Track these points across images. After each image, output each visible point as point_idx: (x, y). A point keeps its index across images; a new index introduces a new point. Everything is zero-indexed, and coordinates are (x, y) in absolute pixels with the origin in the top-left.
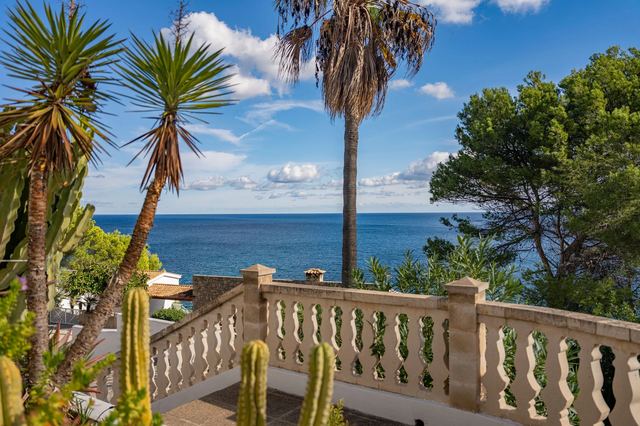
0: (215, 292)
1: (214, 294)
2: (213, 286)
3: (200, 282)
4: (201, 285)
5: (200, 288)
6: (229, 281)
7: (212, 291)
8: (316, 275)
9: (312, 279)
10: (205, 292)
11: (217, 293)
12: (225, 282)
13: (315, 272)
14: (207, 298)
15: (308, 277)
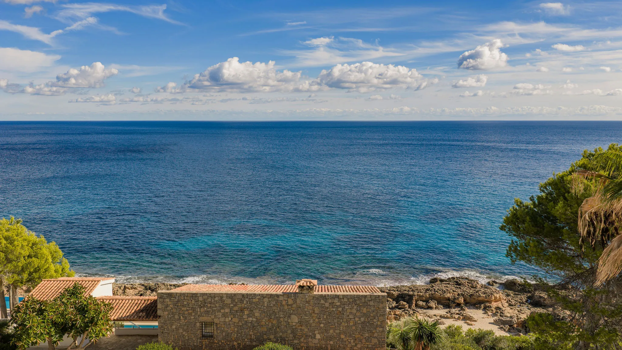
0: (188, 310)
1: (187, 312)
2: (185, 303)
3: (168, 300)
4: (169, 303)
5: (167, 306)
6: (205, 297)
7: (183, 309)
8: (309, 287)
9: (305, 292)
10: (174, 310)
11: (190, 311)
12: (201, 299)
13: (308, 284)
14: (176, 317)
15: (300, 289)
